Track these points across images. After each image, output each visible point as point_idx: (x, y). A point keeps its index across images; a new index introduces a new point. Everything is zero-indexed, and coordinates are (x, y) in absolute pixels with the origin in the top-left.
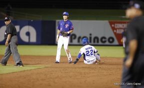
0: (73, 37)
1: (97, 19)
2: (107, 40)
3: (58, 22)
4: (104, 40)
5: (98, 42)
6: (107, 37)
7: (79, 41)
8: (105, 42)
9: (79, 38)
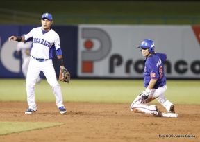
0: (116, 61)
1: (166, 23)
2: (189, 67)
3: (83, 29)
4: (181, 67)
5: (169, 71)
6: (189, 61)
7: (128, 70)
8: (185, 71)
9: (129, 62)
